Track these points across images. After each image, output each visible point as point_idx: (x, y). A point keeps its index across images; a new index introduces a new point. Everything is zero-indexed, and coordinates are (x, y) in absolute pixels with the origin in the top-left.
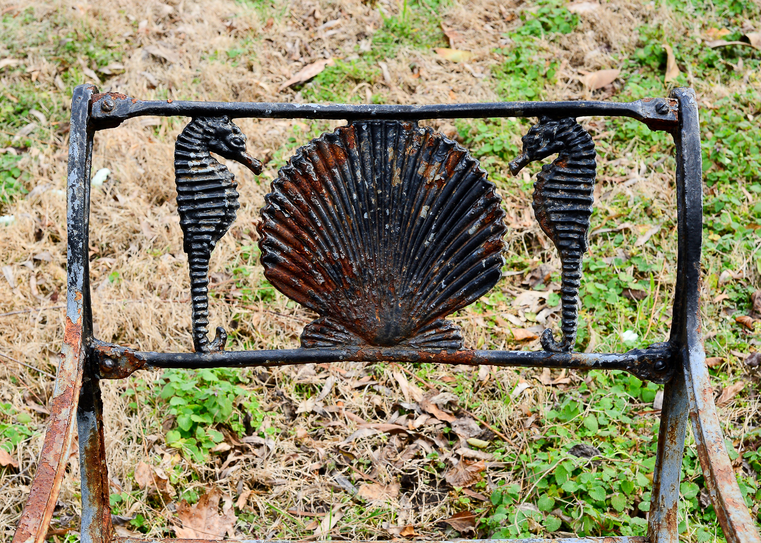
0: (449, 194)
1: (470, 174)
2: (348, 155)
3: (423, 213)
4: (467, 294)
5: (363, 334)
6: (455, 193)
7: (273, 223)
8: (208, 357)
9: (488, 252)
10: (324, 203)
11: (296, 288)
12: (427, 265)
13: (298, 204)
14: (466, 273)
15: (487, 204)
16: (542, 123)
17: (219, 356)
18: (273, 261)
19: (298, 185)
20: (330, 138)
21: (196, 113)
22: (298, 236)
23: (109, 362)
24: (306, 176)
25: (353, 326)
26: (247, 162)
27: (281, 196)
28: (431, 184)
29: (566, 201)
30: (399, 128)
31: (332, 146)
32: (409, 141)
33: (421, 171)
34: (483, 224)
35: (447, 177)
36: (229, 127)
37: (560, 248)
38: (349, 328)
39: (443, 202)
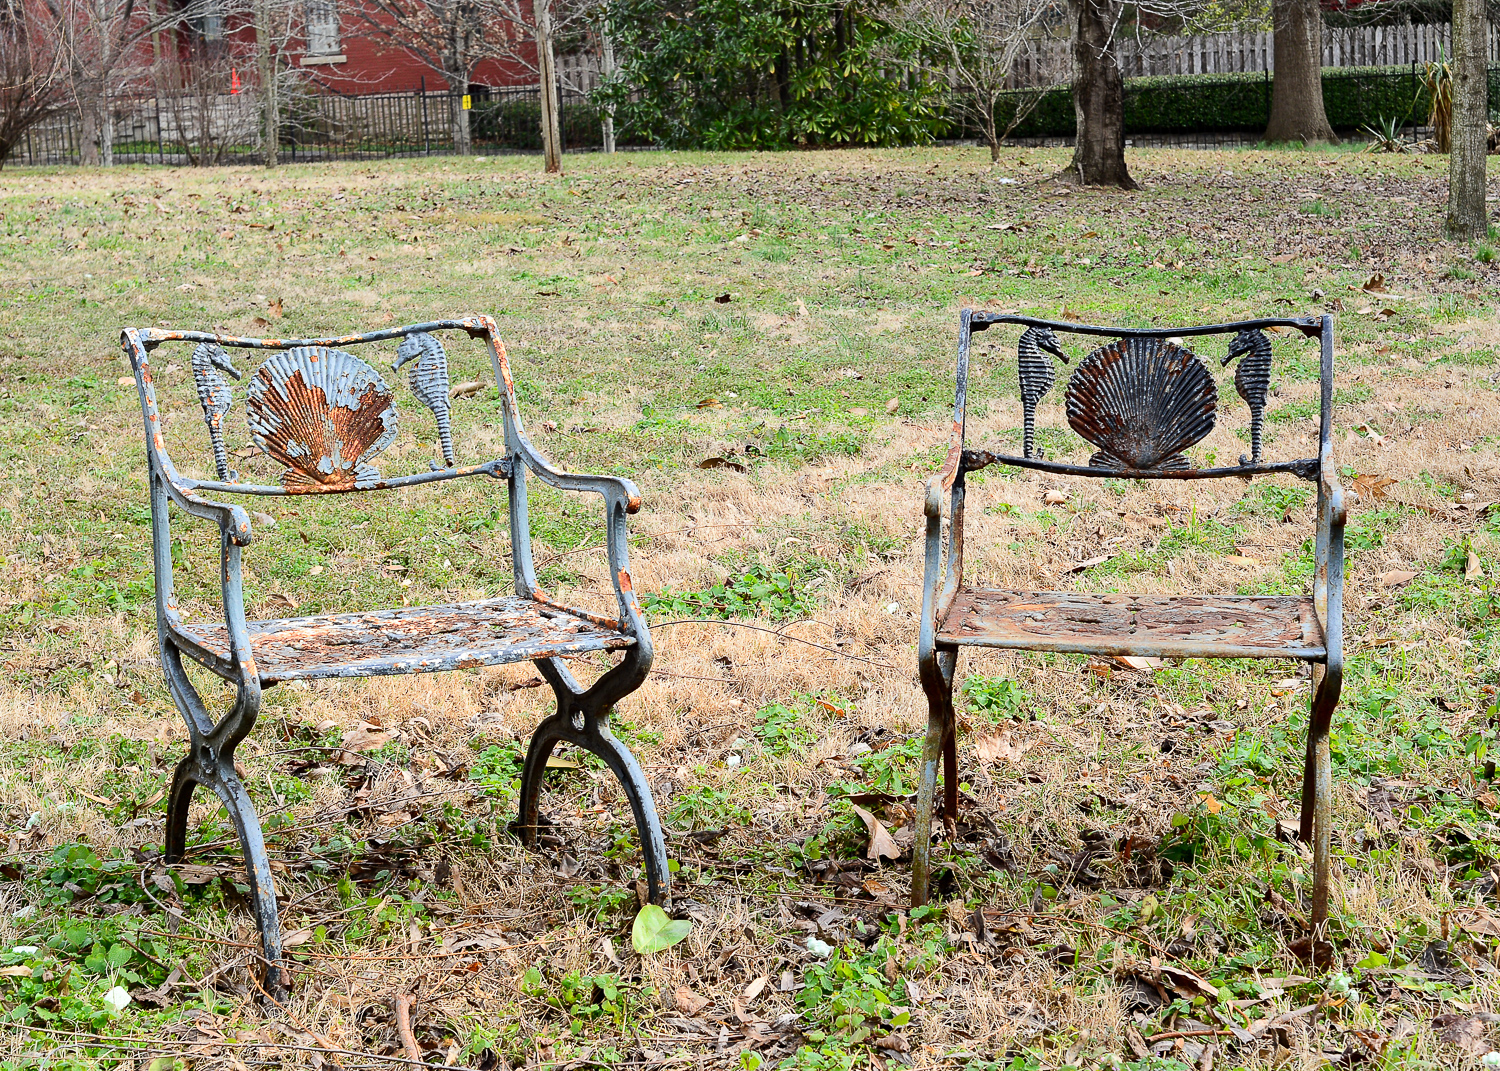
0: (1184, 379)
1: (1197, 367)
2: (1122, 357)
3: (1167, 390)
4: (1194, 436)
5: (1127, 461)
6: (1188, 378)
7: (1074, 391)
8: (1033, 460)
9: (1207, 411)
10: (1106, 383)
11: (1086, 430)
12: (1168, 420)
13: (1090, 382)
14: (1194, 424)
15: (1207, 383)
16: (1240, 334)
17: (1039, 461)
18: (1073, 412)
19: (1090, 371)
20: (1111, 346)
21: (1031, 324)
22: (1089, 400)
23: (974, 457)
24: (1096, 367)
25: (1123, 456)
26: (1060, 355)
27: (1080, 376)
28: (1172, 373)
29: (1254, 376)
30: (1153, 343)
31: (1112, 351)
32: (1159, 349)
33: (1167, 365)
34: (1205, 395)
35: (1183, 369)
36: (1050, 333)
37: (1250, 404)
38: (1119, 457)
39: (1180, 384)
